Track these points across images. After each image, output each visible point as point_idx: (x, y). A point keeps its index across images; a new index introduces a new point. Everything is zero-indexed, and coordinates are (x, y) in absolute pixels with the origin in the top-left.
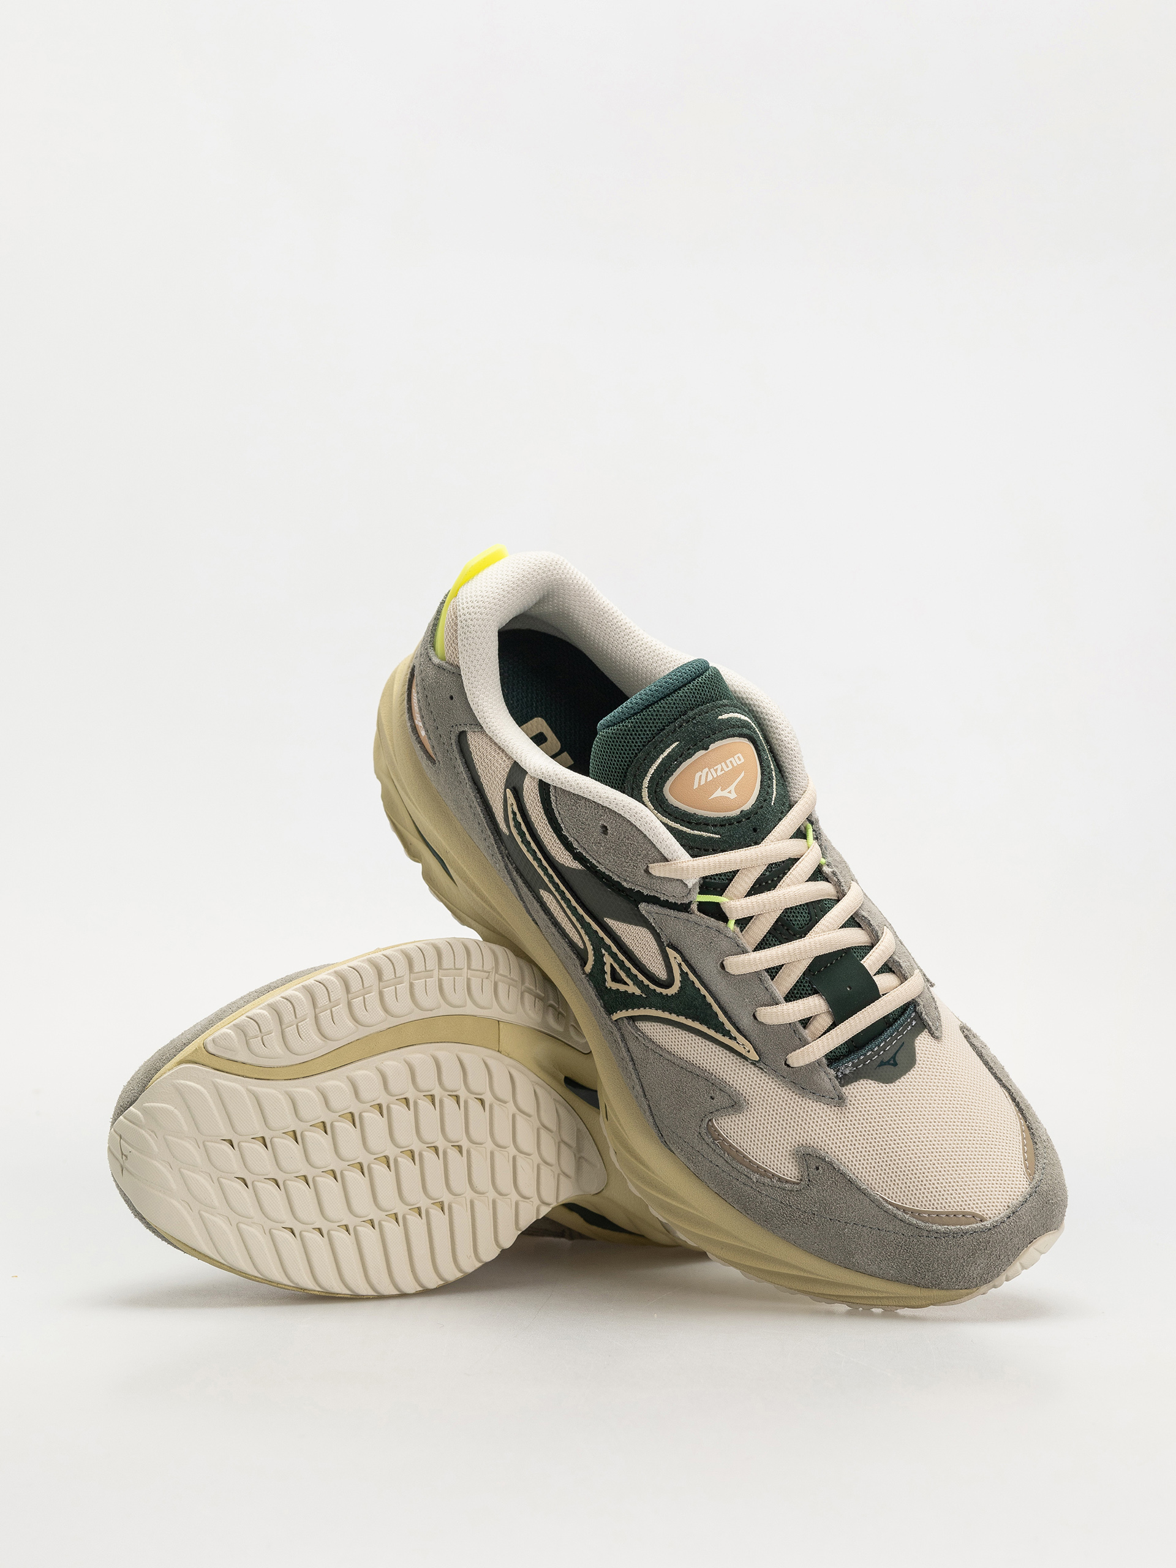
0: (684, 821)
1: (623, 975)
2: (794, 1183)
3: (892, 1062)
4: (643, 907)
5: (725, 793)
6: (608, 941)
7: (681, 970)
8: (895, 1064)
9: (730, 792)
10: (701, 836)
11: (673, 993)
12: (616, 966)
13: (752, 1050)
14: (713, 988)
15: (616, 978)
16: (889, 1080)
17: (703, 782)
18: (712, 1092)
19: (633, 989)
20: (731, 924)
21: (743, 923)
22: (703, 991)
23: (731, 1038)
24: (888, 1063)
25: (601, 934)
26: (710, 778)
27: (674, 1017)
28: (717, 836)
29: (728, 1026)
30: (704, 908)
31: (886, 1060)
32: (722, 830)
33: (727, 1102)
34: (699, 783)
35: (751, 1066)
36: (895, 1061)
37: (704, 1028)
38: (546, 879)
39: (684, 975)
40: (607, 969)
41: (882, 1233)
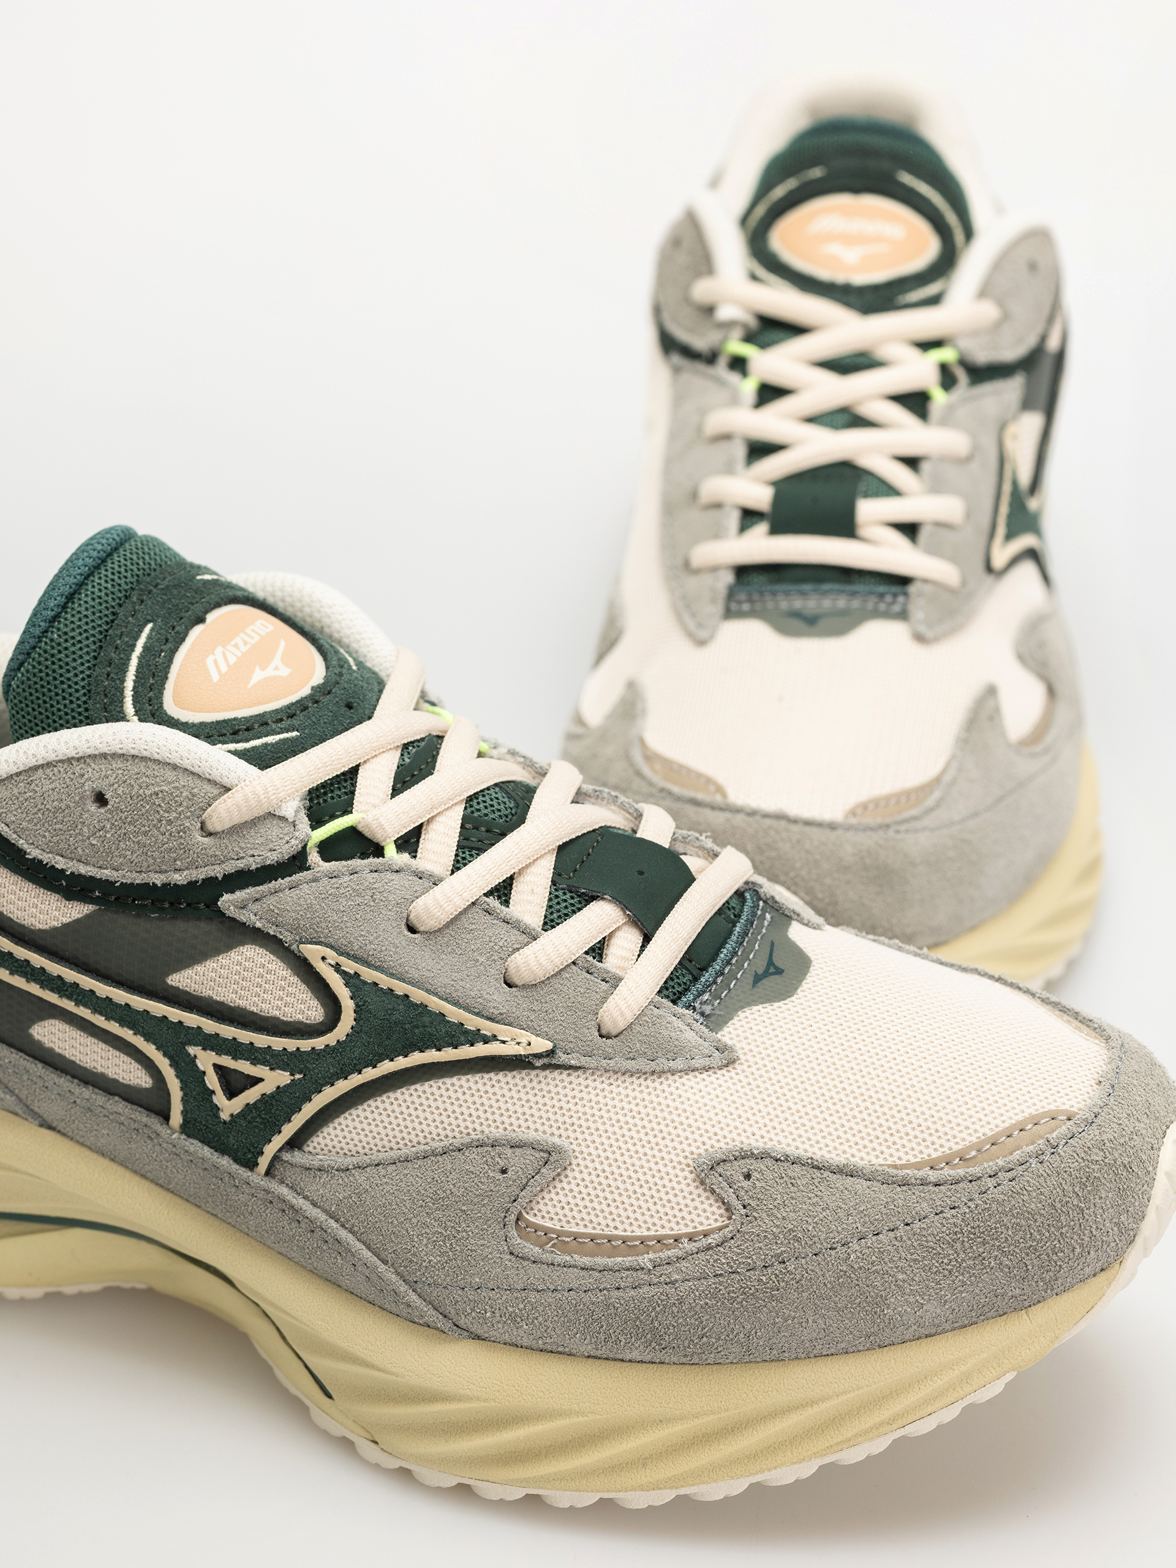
0: (225, 735)
1: (244, 1067)
2: (720, 1229)
3: (772, 970)
4: (228, 902)
5: (269, 672)
6: (192, 1020)
7: (344, 974)
8: (779, 972)
9: (276, 668)
10: (266, 745)
11: (348, 1030)
12: (226, 1061)
13: (533, 1039)
14: (415, 974)
15: (234, 1084)
16: (786, 992)
17: (224, 669)
18: (498, 1159)
19: (274, 1079)
20: (390, 850)
21: (409, 842)
22: (400, 988)
23: (486, 1040)
24: (766, 974)
25: (175, 1014)
26: (232, 660)
27: (370, 1074)
28: (295, 734)
29: (472, 1022)
30: (330, 849)
31: (760, 971)
32: (295, 722)
33: (533, 1158)
34: (219, 671)
35: (544, 1073)
36: (776, 967)
37: (431, 1056)
38: (34, 989)
39: (352, 980)
40: (212, 1081)
41: (917, 1225)
